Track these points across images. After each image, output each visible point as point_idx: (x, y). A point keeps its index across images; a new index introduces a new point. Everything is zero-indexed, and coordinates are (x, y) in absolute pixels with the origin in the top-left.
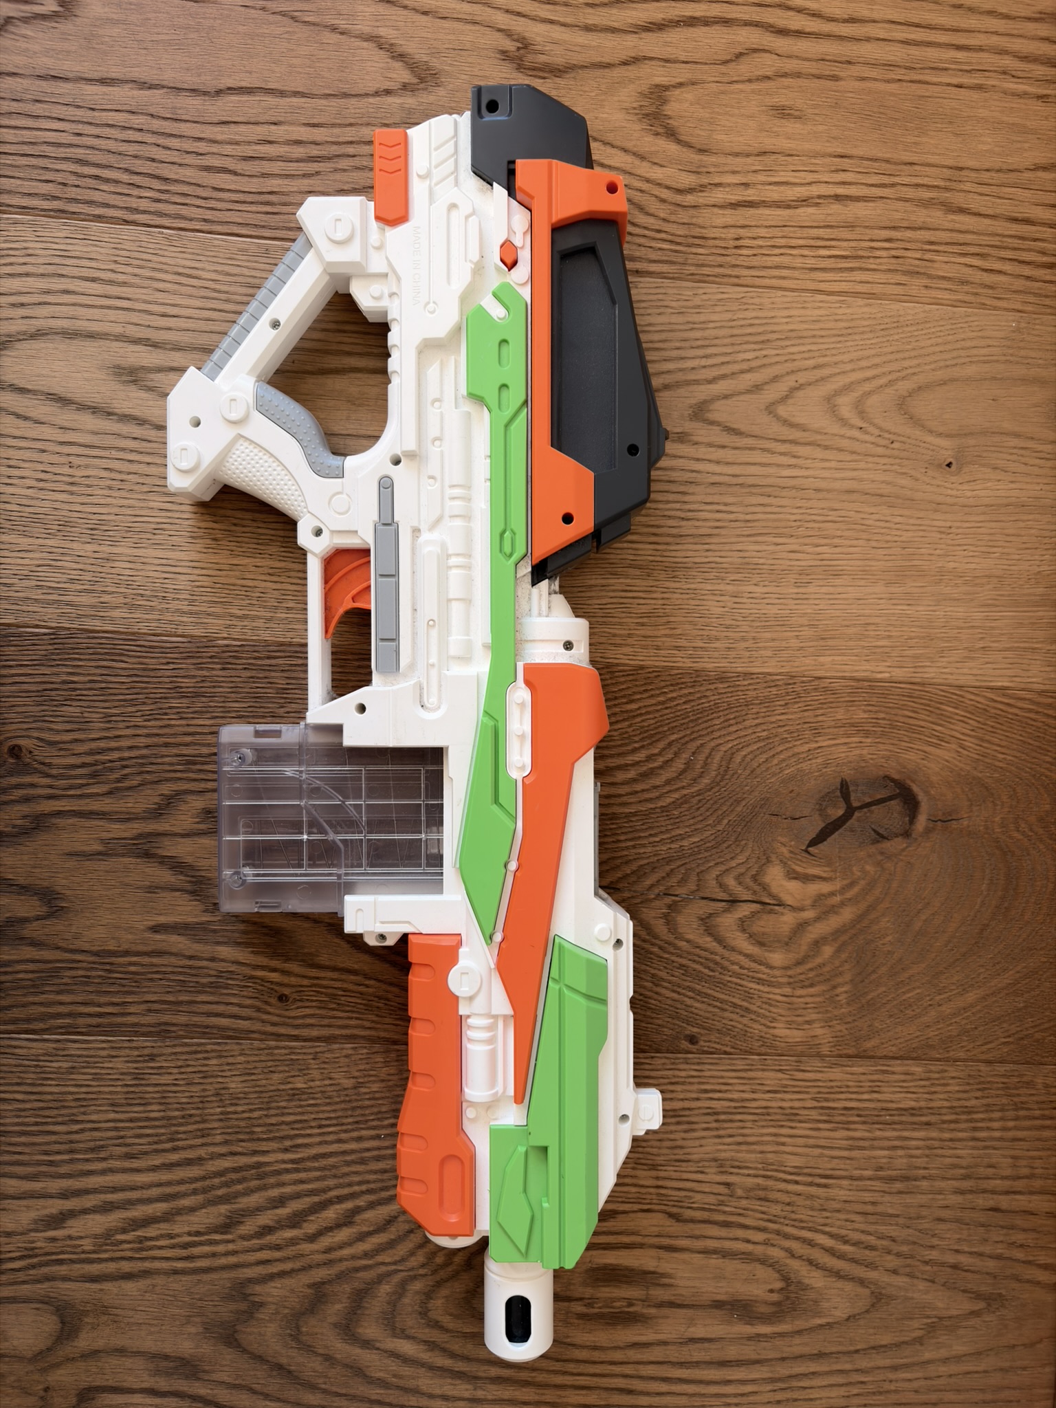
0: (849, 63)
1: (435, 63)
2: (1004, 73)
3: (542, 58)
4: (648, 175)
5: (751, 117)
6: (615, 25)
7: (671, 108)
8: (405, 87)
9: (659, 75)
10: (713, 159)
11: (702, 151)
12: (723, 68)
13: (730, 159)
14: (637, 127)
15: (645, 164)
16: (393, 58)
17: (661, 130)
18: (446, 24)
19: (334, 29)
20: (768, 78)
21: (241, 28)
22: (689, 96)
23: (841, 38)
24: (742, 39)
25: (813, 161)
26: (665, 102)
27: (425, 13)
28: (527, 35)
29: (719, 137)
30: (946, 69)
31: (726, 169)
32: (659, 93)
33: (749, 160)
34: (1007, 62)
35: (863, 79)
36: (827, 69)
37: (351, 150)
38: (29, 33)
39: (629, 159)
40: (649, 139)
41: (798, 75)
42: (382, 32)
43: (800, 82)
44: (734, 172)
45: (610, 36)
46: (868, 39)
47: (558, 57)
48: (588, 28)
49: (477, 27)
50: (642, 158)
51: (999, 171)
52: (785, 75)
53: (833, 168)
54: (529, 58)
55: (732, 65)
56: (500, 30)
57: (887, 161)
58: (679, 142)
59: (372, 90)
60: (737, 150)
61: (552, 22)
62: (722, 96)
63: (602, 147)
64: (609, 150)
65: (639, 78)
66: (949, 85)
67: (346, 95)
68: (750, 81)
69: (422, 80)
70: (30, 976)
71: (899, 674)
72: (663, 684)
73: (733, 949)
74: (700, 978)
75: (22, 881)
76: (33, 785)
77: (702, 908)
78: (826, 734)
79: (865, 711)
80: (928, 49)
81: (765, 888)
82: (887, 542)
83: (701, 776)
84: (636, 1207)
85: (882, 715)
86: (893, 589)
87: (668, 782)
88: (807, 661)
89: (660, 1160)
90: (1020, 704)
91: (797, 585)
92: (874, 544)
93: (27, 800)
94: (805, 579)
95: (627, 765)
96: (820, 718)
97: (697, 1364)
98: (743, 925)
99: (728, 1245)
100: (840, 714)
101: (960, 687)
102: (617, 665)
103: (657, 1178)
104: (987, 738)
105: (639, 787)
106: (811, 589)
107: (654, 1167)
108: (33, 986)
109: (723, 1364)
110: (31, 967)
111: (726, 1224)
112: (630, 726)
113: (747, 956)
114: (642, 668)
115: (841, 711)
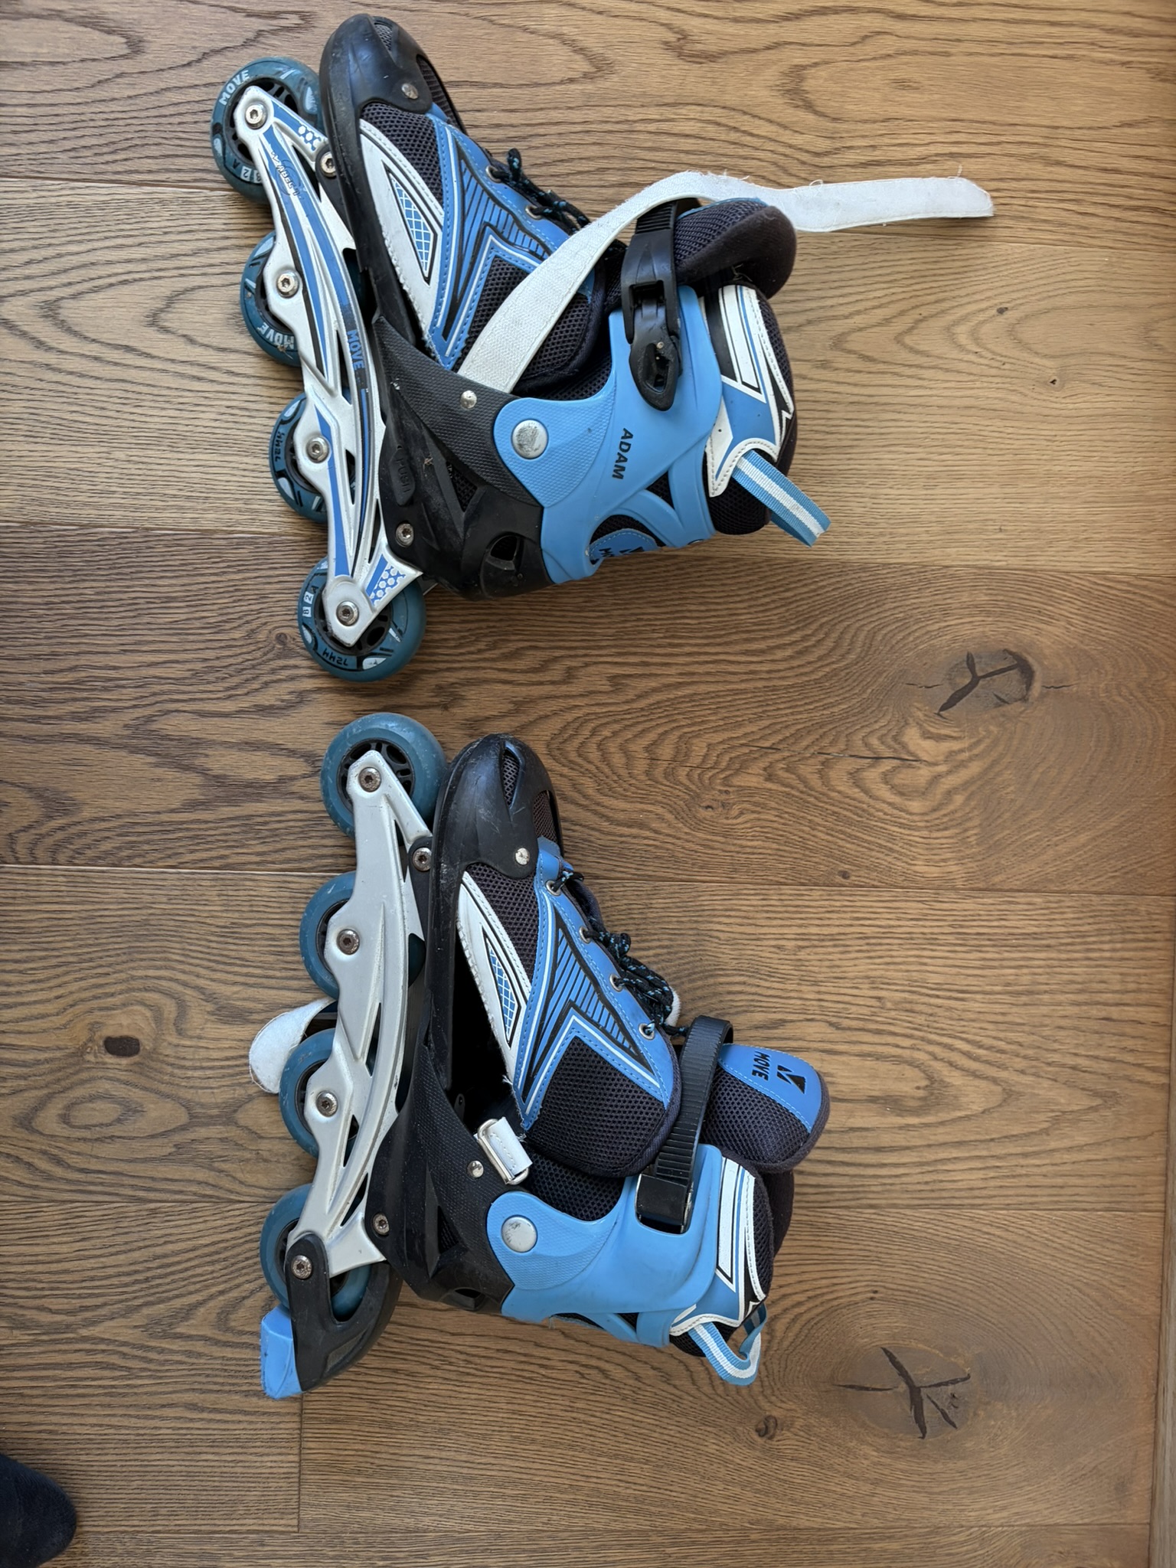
0: (958, 40)
1: (610, 54)
2: (1093, 44)
3: (699, 47)
4: (790, 142)
5: (876, 89)
6: (760, 16)
7: (809, 85)
8: (585, 75)
9: (798, 58)
10: (845, 126)
11: (835, 120)
12: (851, 49)
13: (860, 126)
14: (781, 101)
15: (787, 132)
16: (575, 51)
17: (800, 103)
18: (618, 21)
19: (525, 29)
20: (889, 55)
21: (449, 32)
22: (823, 74)
23: (951, 20)
24: (865, 24)
25: (931, 125)
26: (802, 79)
27: (600, 13)
28: (685, 27)
29: (850, 107)
30: (1042, 43)
31: (857, 134)
32: (797, 72)
33: (876, 126)
34: (1096, 34)
35: (971, 54)
36: (939, 47)
37: (541, 131)
38: (277, 43)
39: (774, 128)
40: (791, 110)
41: (915, 53)
42: (565, 30)
43: (918, 59)
44: (863, 137)
45: (755, 25)
46: (975, 20)
47: (712, 45)
48: (736, 20)
49: (644, 23)
50: (785, 127)
51: (1090, 128)
52: (905, 53)
53: (948, 130)
54: (688, 48)
55: (858, 46)
56: (662, 25)
57: (993, 123)
58: (816, 113)
59: (557, 79)
60: (866, 117)
61: (706, 16)
62: (851, 73)
63: (752, 120)
64: (758, 122)
65: (780, 60)
66: (1044, 56)
67: (537, 85)
68: (874, 59)
69: (599, 69)
70: (300, 824)
71: (1015, 562)
72: (814, 574)
73: (877, 799)
74: (850, 823)
75: (290, 746)
76: (296, 667)
77: (851, 764)
78: (953, 614)
79: (986, 595)
80: (1027, 26)
81: (904, 746)
82: (1001, 449)
83: (848, 652)
84: (802, 1017)
85: (1001, 598)
86: (1007, 490)
87: (820, 659)
88: (937, 552)
89: (820, 977)
90: (1119, 586)
91: (925, 487)
92: (991, 452)
93: (292, 679)
94: (932, 482)
95: (785, 645)
96: (949, 601)
97: (856, 1150)
98: (886, 778)
99: (880, 1049)
100: (965, 598)
101: (1067, 573)
102: (776, 558)
103: (819, 992)
104: (1092, 616)
105: (795, 663)
106: (937, 491)
107: (816, 983)
108: (302, 832)
109: (879, 1150)
110: (299, 816)
111: (879, 1032)
112: (787, 611)
113: (890, 804)
114: (796, 561)
115: (966, 594)
